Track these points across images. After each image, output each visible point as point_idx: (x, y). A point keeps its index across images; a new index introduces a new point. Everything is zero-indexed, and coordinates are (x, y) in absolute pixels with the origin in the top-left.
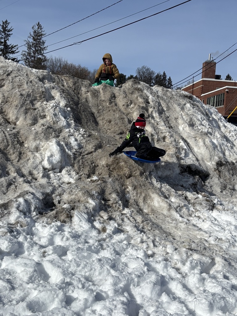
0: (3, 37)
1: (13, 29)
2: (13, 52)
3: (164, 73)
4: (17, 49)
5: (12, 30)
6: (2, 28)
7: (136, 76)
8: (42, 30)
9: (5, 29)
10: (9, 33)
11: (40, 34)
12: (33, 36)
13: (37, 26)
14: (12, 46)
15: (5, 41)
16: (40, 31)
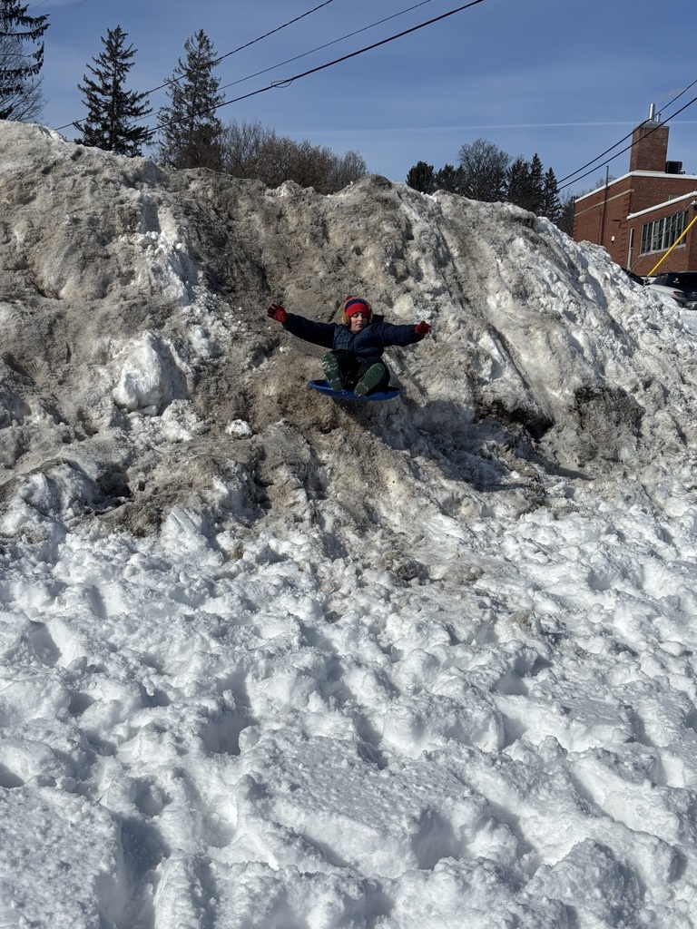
0: (111, 72)
1: (135, 51)
2: (136, 112)
3: (536, 159)
4: (148, 102)
5: (132, 53)
6: (107, 49)
7: (461, 167)
8: (212, 51)
9: (116, 51)
10: (125, 61)
11: (206, 62)
12: (189, 67)
13: (198, 39)
14: (134, 96)
15: (116, 83)
16: (206, 54)
